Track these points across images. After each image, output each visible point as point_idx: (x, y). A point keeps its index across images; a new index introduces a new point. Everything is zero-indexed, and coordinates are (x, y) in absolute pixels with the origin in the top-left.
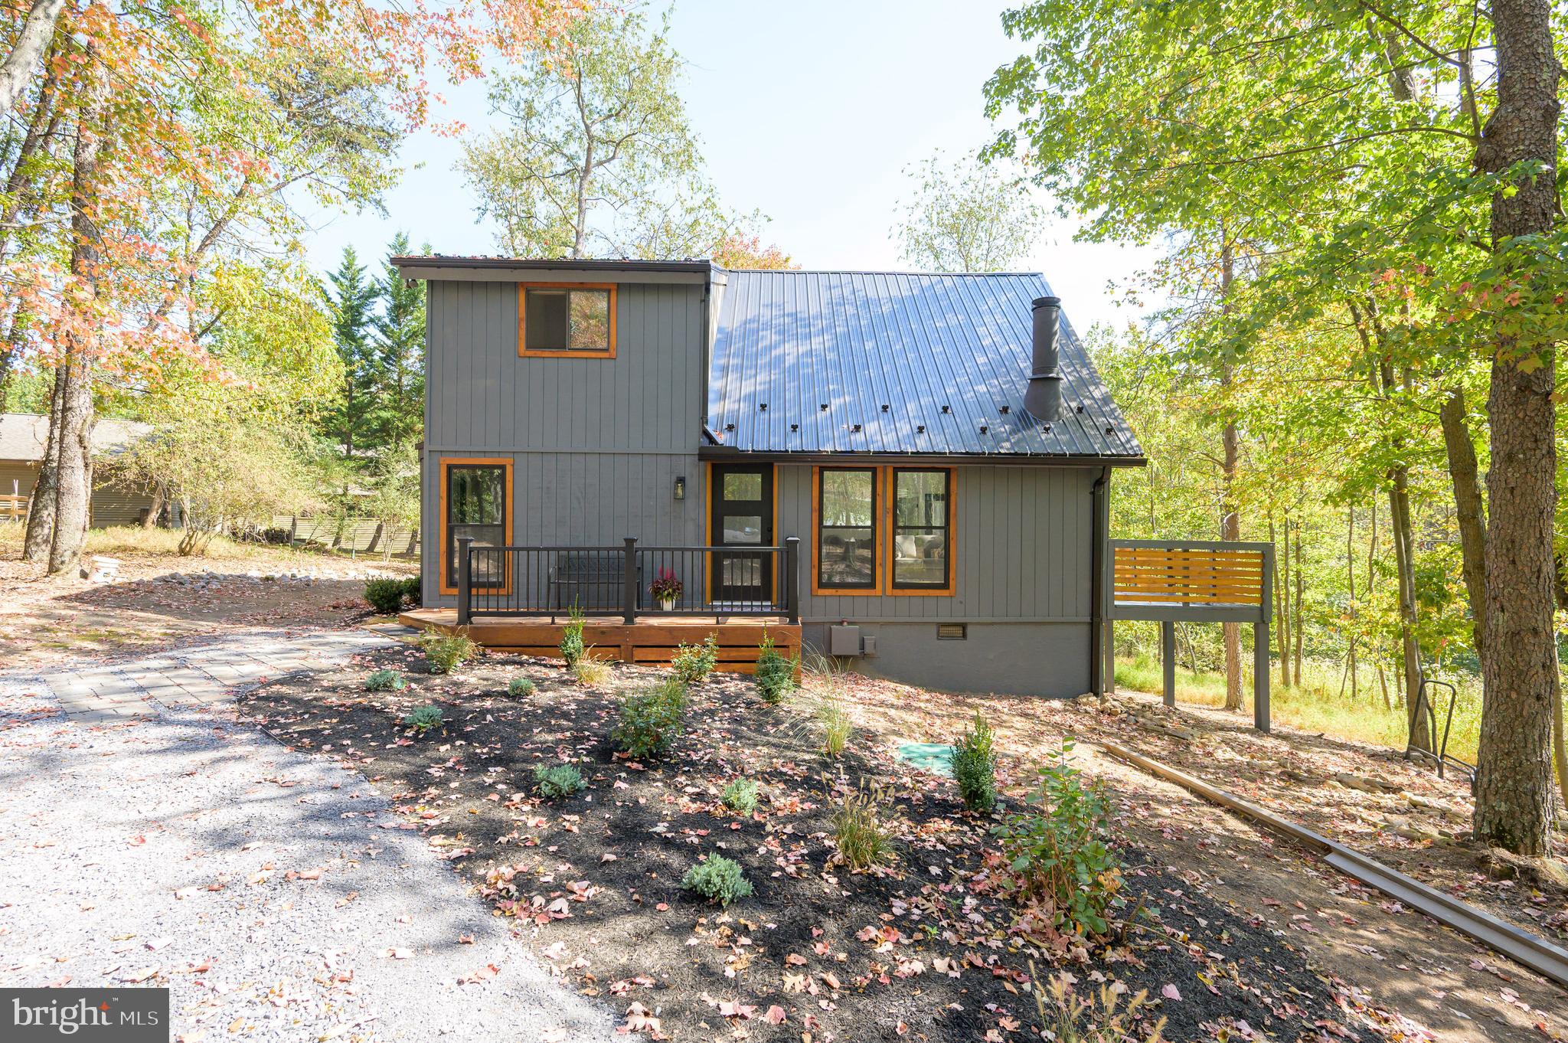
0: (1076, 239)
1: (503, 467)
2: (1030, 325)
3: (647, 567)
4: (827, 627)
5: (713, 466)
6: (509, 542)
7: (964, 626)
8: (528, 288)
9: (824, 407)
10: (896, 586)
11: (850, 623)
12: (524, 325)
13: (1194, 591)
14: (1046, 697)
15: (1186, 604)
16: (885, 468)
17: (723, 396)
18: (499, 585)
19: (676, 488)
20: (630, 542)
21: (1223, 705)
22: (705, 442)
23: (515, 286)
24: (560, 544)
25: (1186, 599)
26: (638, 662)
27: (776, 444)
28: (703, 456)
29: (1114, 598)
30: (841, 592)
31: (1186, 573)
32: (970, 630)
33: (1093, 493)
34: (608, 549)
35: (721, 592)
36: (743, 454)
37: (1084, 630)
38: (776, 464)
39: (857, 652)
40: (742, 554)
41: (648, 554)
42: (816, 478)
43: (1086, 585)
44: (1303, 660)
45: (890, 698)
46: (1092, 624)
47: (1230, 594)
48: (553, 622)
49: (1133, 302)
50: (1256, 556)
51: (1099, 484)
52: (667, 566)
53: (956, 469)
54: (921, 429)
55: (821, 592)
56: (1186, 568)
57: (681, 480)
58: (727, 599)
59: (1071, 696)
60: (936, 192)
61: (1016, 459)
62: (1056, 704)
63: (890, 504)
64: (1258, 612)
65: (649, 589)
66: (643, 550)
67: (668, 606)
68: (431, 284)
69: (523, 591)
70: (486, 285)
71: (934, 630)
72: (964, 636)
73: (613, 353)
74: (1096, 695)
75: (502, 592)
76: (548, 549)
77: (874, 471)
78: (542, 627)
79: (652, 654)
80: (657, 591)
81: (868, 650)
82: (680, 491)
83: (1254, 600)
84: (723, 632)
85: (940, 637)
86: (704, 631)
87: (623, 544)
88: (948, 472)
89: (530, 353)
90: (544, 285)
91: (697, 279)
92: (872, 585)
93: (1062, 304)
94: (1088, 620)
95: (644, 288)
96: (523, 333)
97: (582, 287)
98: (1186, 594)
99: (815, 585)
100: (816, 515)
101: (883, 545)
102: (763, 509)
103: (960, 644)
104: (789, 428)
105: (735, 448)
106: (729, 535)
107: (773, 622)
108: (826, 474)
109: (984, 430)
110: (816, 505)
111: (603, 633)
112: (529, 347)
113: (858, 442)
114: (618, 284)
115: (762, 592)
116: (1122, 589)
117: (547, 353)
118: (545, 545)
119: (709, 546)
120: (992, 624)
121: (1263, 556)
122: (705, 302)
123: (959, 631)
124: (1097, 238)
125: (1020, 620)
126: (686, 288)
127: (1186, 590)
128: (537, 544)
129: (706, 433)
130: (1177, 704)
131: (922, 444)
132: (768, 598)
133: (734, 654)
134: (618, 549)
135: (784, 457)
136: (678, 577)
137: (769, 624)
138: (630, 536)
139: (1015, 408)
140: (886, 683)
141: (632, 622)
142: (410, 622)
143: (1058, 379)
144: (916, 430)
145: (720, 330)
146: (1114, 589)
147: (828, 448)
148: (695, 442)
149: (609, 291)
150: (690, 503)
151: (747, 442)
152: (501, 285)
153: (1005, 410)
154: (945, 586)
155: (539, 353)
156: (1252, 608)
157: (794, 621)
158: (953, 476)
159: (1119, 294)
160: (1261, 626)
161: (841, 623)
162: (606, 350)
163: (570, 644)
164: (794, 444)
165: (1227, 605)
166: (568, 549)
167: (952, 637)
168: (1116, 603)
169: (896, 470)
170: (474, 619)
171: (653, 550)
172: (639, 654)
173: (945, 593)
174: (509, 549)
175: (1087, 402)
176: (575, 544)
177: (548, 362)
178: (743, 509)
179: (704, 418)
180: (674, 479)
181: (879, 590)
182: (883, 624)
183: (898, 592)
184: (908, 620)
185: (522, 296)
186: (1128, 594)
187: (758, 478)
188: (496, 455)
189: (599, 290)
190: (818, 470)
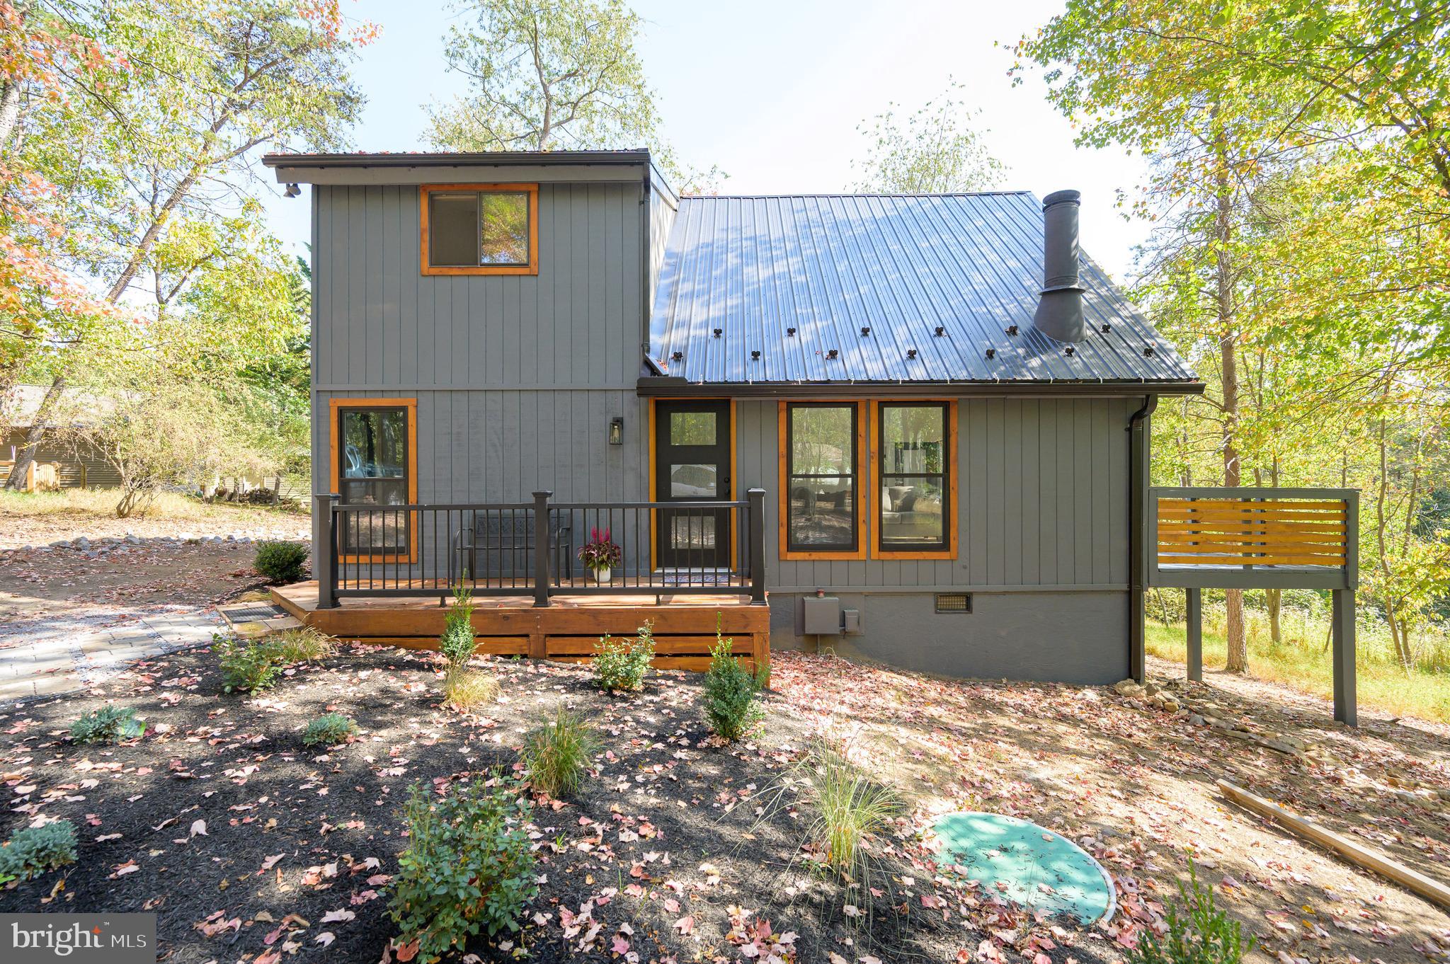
1: (404, 409)
2: (1041, 227)
3: (578, 528)
4: (798, 598)
5: (658, 403)
6: (412, 500)
7: (968, 597)
8: (431, 191)
9: (791, 332)
10: (883, 547)
11: (826, 594)
12: (427, 237)
14: (1076, 685)
15: (1248, 566)
16: (868, 403)
17: (669, 326)
18: (399, 551)
19: (612, 433)
20: (540, 496)
21: (1223, 667)
22: (646, 373)
23: (416, 190)
24: (475, 500)
25: (1248, 560)
26: (551, 656)
27: (735, 373)
28: (643, 390)
29: (1157, 560)
30: (816, 556)
31: (1246, 527)
32: (976, 601)
33: (1130, 430)
34: (513, 507)
35: (669, 556)
36: (693, 387)
37: (1119, 603)
38: (733, 399)
39: (835, 629)
40: (693, 511)
41: (578, 513)
42: (783, 416)
43: (1121, 544)
46: (1130, 593)
47: (1307, 554)
48: (443, 604)
50: (1336, 506)
51: (1137, 419)
52: (604, 527)
53: (956, 402)
54: (912, 354)
55: (791, 556)
56: (1247, 522)
57: (618, 422)
59: (1107, 683)
61: (1039, 387)
62: (1091, 695)
63: (874, 446)
64: (1340, 576)
65: (579, 555)
66: (559, 507)
67: (605, 575)
68: (318, 190)
69: (429, 558)
70: (382, 190)
71: (930, 601)
72: (969, 608)
73: (535, 269)
74: (1138, 681)
75: (403, 559)
76: (461, 508)
77: (854, 406)
78: (429, 611)
79: (572, 646)
80: (588, 558)
81: (851, 626)
82: (616, 433)
83: (1335, 560)
84: (664, 615)
85: (938, 610)
86: (638, 615)
87: (532, 500)
88: (946, 406)
89: (435, 271)
90: (450, 188)
91: (633, 175)
92: (854, 547)
93: (1082, 199)
94: (1125, 587)
95: (569, 188)
96: (426, 247)
97: (497, 188)
98: (1246, 554)
99: (784, 548)
100: (783, 461)
101: (868, 496)
102: (719, 454)
103: (964, 618)
104: (749, 356)
105: (682, 379)
106: (678, 488)
107: (732, 601)
108: (796, 412)
109: (990, 354)
110: (783, 449)
111: (506, 618)
112: (432, 264)
113: (835, 372)
114: (539, 185)
115: (718, 557)
116: (1167, 550)
117: (455, 271)
118: (456, 502)
119: (653, 501)
120: (1005, 593)
121: (1344, 504)
122: (644, 203)
123: (961, 603)
125: (1041, 588)
126: (620, 187)
127: (1246, 549)
128: (446, 502)
129: (648, 364)
131: (918, 373)
132: (726, 563)
133: (680, 644)
134: (526, 507)
135: (743, 389)
136: (617, 539)
137: (725, 604)
138: (541, 490)
139: (1024, 326)
140: (885, 676)
141: (546, 604)
142: (278, 601)
143: (1080, 291)
144: (905, 355)
146: (1157, 549)
147: (800, 378)
148: (633, 374)
149: (529, 194)
150: (630, 449)
151: (695, 373)
152: (400, 190)
153: (1013, 331)
154: (945, 545)
155: (445, 271)
156: (1331, 572)
157: (758, 597)
158: (953, 411)
160: (1344, 594)
161: (816, 594)
162: (526, 265)
164: (755, 375)
165: (1304, 567)
166: (487, 507)
167: (954, 610)
168: (1160, 566)
169: (882, 405)
170: (342, 601)
171: (585, 507)
172: (554, 646)
173: (944, 555)
174: (414, 508)
175: (1115, 321)
176: (491, 501)
177: (456, 283)
178: (694, 455)
179: (645, 347)
180: (610, 420)
181: (862, 553)
182: (867, 595)
183: (887, 555)
184: (899, 589)
185: (424, 203)
186: (1178, 555)
187: (711, 418)
188: (396, 394)
189: (519, 193)
190: (785, 406)
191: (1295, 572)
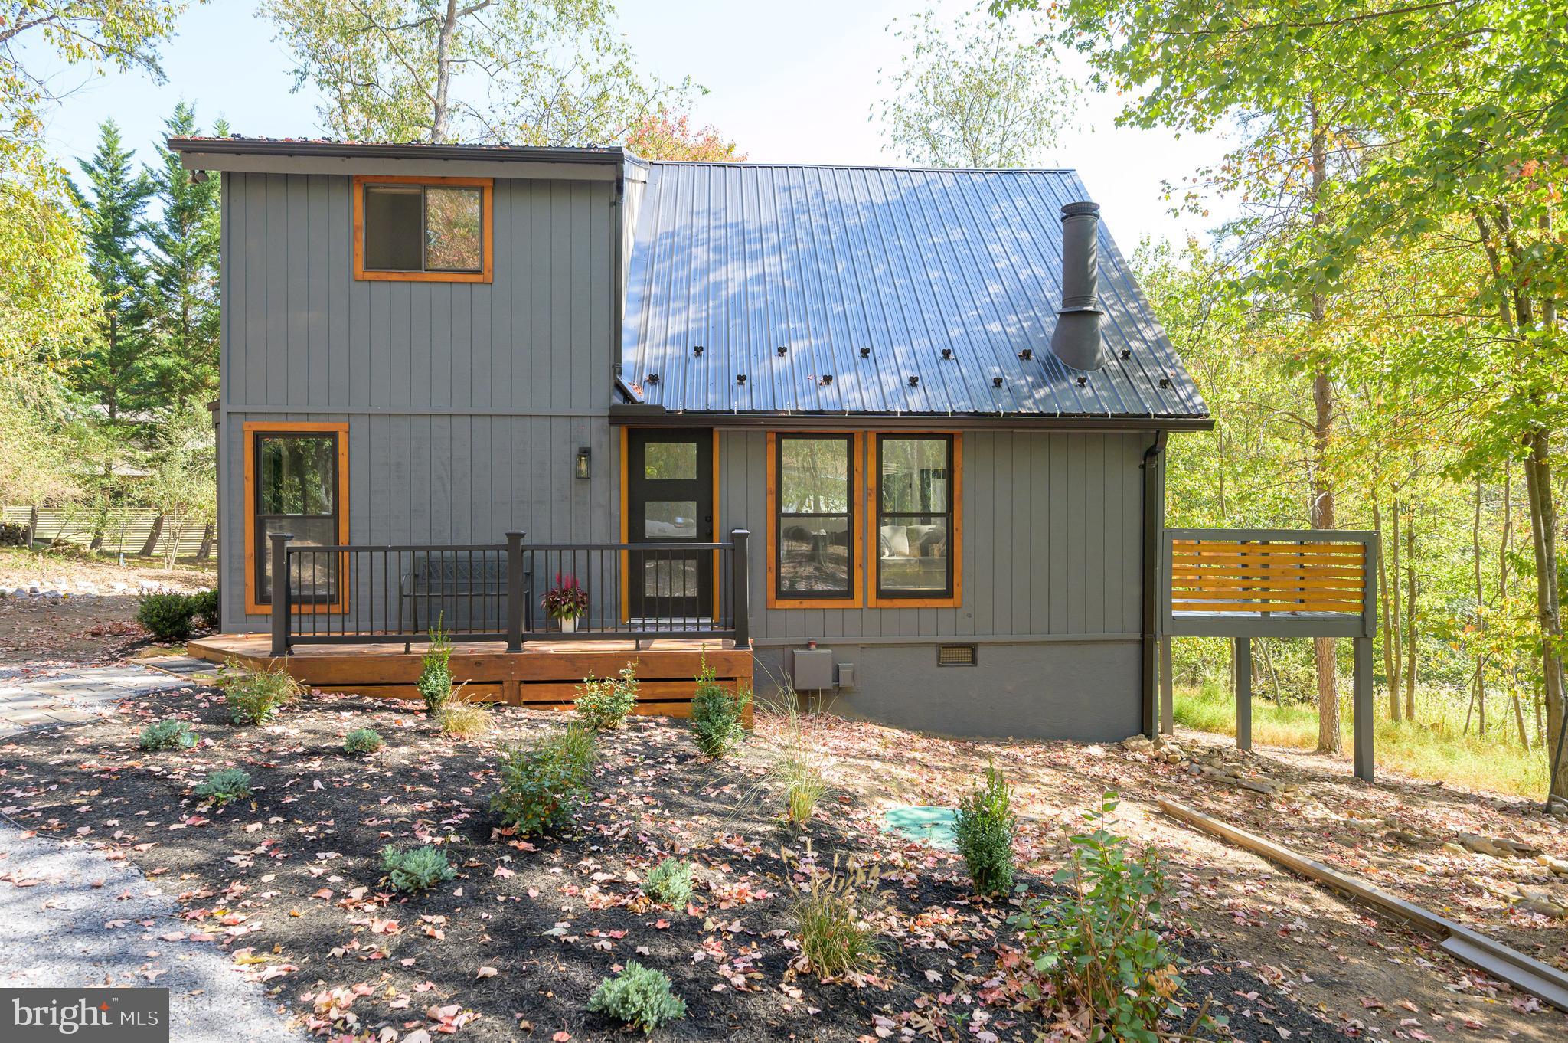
0: (1119, 122)
1: (334, 436)
2: (1059, 241)
3: (539, 573)
4: (788, 651)
5: (630, 432)
6: (343, 540)
7: (973, 648)
8: (367, 185)
9: (782, 351)
10: (881, 594)
11: (818, 646)
12: (361, 236)
13: (1276, 596)
14: (1083, 741)
15: (1266, 614)
16: (865, 435)
17: (641, 339)
18: (331, 600)
19: (578, 464)
20: (515, 537)
21: (1315, 747)
22: (618, 400)
23: (349, 180)
24: (417, 541)
25: (1266, 608)
26: (526, 703)
27: (716, 401)
28: (615, 418)
29: (1172, 607)
30: (807, 604)
31: (1265, 572)
32: (981, 653)
33: (1143, 467)
34: (484, 548)
35: (642, 605)
36: (672, 416)
37: (1130, 654)
38: (716, 430)
39: (829, 685)
40: (672, 553)
41: (539, 555)
42: (772, 448)
43: (1135, 591)
44: (1417, 686)
45: (874, 746)
46: (1142, 642)
47: (1322, 600)
48: (407, 650)
49: (1194, 209)
50: (1355, 549)
51: (1152, 455)
52: (567, 571)
53: (961, 435)
54: (913, 381)
55: (779, 604)
56: (1266, 566)
57: (586, 452)
58: (651, 616)
59: (1115, 739)
61: (1042, 420)
62: (1096, 750)
63: (872, 482)
64: (1358, 623)
65: (542, 603)
66: (533, 548)
67: (568, 625)
68: (228, 177)
69: (364, 607)
70: (307, 179)
71: (932, 653)
72: (974, 661)
73: (489, 277)
74: (1149, 736)
75: (335, 609)
76: (399, 549)
77: (850, 438)
78: (392, 658)
79: (547, 693)
80: (553, 606)
81: (845, 681)
82: (584, 467)
83: (1354, 607)
84: (645, 660)
85: (941, 663)
86: (620, 659)
87: (505, 541)
88: (950, 438)
89: (369, 275)
90: (389, 181)
91: (605, 174)
92: (849, 594)
93: (1102, 212)
94: (1138, 636)
95: (530, 185)
96: (360, 247)
97: (444, 184)
98: (1265, 601)
99: (772, 594)
100: (771, 498)
101: (864, 539)
102: (700, 491)
103: (967, 672)
104: (734, 381)
105: (660, 407)
106: (653, 527)
107: (715, 645)
108: (786, 442)
109: (998, 382)
110: (771, 484)
111: (478, 664)
112: (369, 266)
113: (828, 398)
114: (495, 180)
115: (700, 605)
116: (1182, 595)
117: (394, 276)
118: (396, 543)
119: (624, 542)
120: (1011, 644)
121: (1365, 548)
122: (616, 204)
123: (966, 654)
124: (1147, 123)
125: (1050, 638)
126: (588, 186)
127: (1265, 595)
128: (383, 542)
129: (619, 387)
130: (1255, 747)
131: (916, 402)
132: (708, 613)
133: (661, 690)
134: (498, 548)
135: (728, 419)
136: (582, 585)
137: (708, 649)
138: (515, 530)
139: (1040, 351)
140: (870, 727)
141: (519, 650)
142: (203, 653)
143: (1097, 313)
144: (906, 382)
145: (636, 245)
146: (1171, 595)
147: (789, 407)
148: (605, 400)
149: (482, 190)
150: (599, 483)
151: (674, 400)
152: (328, 180)
153: (1026, 355)
154: (948, 593)
155: (383, 275)
156: (1349, 618)
157: (742, 643)
158: (957, 445)
159: (1177, 200)
160: (1362, 641)
161: (808, 646)
162: (478, 272)
163: (431, 680)
164: (741, 403)
165: (1319, 614)
166: (428, 549)
167: (957, 663)
168: (1175, 613)
169: (881, 437)
170: (297, 648)
171: (547, 548)
172: (529, 693)
173: (947, 603)
174: (344, 550)
175: (1135, 345)
176: (437, 542)
177: (396, 290)
178: (671, 491)
179: (616, 367)
180: (575, 450)
181: (858, 600)
182: (864, 647)
183: (885, 603)
184: (900, 640)
185: (358, 195)
186: (1190, 601)
187: (692, 448)
188: (325, 418)
189: (468, 188)
190: (774, 436)
191: (1313, 620)
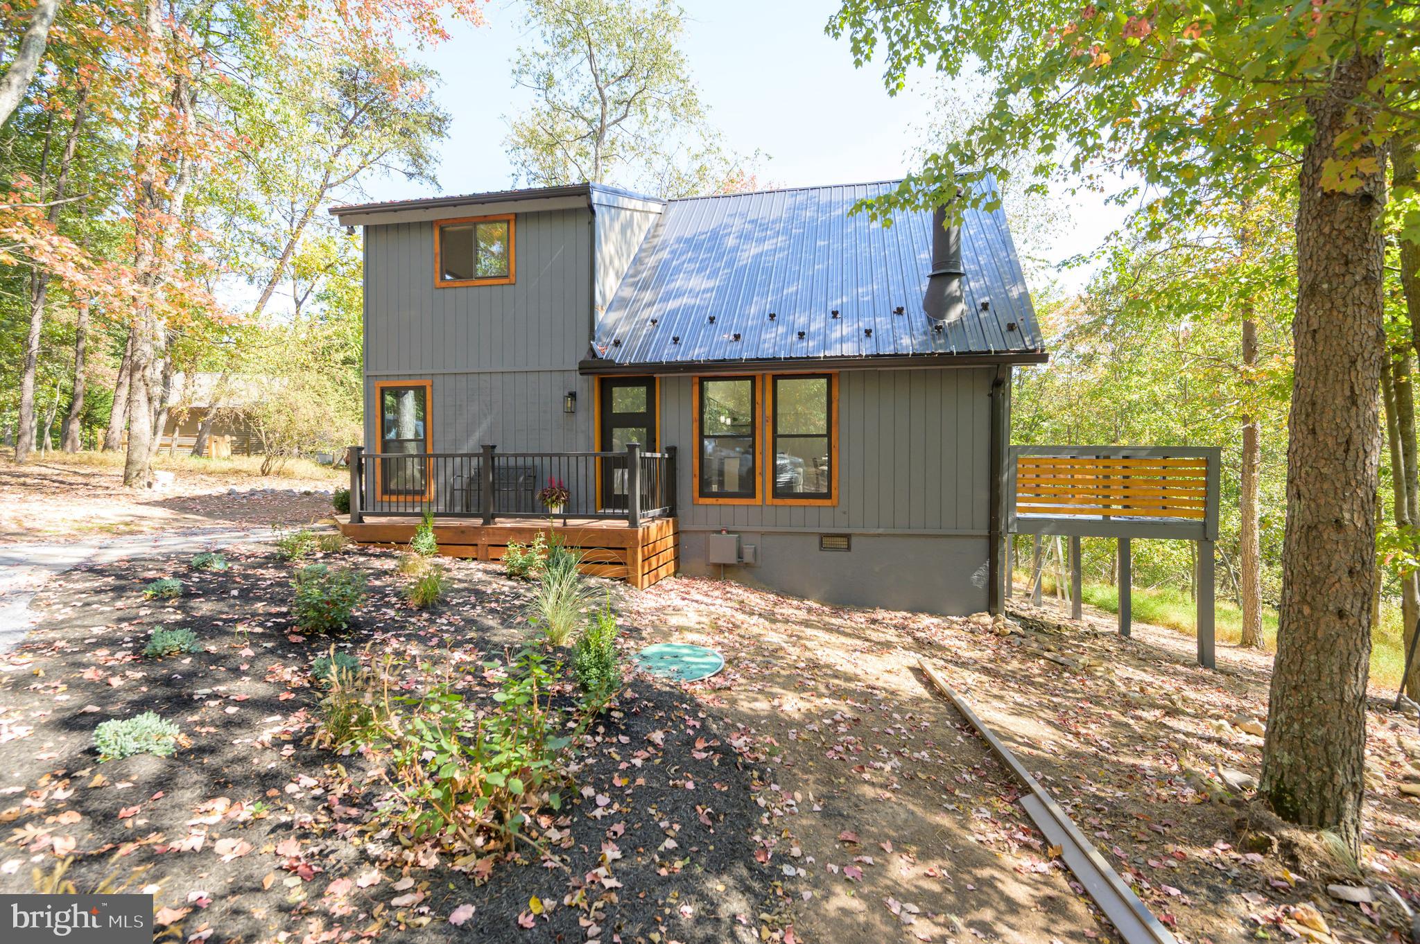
1: (423, 389)
4: (704, 535)
5: (600, 380)
7: (848, 537)
8: (441, 225)
9: (712, 319)
10: (776, 494)
11: (728, 532)
12: (439, 260)
13: (1116, 502)
15: (1106, 517)
16: (763, 376)
19: (567, 404)
20: (487, 448)
22: (590, 357)
23: (431, 224)
25: (1107, 512)
27: (654, 356)
28: (585, 369)
29: (1016, 509)
30: (721, 501)
32: (854, 540)
33: (991, 395)
36: (620, 367)
37: (981, 546)
38: (658, 375)
39: (734, 561)
42: (696, 389)
43: (983, 495)
46: (989, 537)
47: (1163, 507)
50: (1198, 463)
51: (998, 385)
53: (838, 374)
54: (802, 335)
55: (702, 501)
56: (1106, 477)
57: (573, 395)
58: (619, 508)
60: (948, 109)
63: (769, 412)
66: (506, 456)
67: (556, 510)
68: (367, 229)
70: (408, 226)
71: (816, 541)
72: (849, 548)
73: (513, 279)
74: (992, 614)
77: (753, 379)
80: (544, 497)
81: (748, 558)
83: (1197, 513)
85: (823, 548)
88: (829, 377)
89: (444, 284)
90: (456, 222)
91: (580, 203)
92: (751, 494)
94: (986, 533)
95: (538, 215)
96: (438, 267)
97: (488, 220)
98: (1107, 506)
99: (696, 494)
100: (696, 425)
101: (763, 453)
102: (646, 420)
103: (843, 555)
104: (670, 341)
105: (613, 361)
106: (618, 443)
108: (707, 384)
109: (868, 332)
110: (696, 416)
111: (463, 532)
112: (442, 279)
113: (737, 351)
114: (516, 215)
116: (1026, 500)
117: (457, 284)
119: (598, 451)
120: (879, 535)
121: (1207, 462)
122: (592, 224)
123: (843, 542)
125: (910, 532)
126: (574, 212)
127: (1106, 502)
129: (591, 349)
131: (803, 350)
135: (658, 367)
136: (565, 485)
138: (484, 443)
139: (911, 308)
141: (491, 524)
143: (961, 274)
144: (797, 336)
146: (1015, 499)
147: (703, 358)
148: (580, 358)
149: (508, 222)
150: (581, 416)
151: (626, 355)
152: (421, 225)
153: (899, 310)
154: (828, 496)
155: (452, 283)
156: (1191, 524)
158: (835, 381)
160: (1205, 542)
161: (720, 532)
162: (507, 277)
164: (675, 355)
167: (836, 549)
168: (1019, 515)
169: (776, 378)
170: (366, 519)
173: (827, 502)
175: (996, 298)
177: (459, 292)
178: (629, 420)
179: (592, 336)
180: (565, 393)
181: (758, 500)
182: (763, 534)
183: (778, 502)
184: (791, 529)
185: (437, 233)
186: (1033, 505)
187: (643, 389)
189: (500, 221)
190: (697, 380)
191: (1153, 523)
